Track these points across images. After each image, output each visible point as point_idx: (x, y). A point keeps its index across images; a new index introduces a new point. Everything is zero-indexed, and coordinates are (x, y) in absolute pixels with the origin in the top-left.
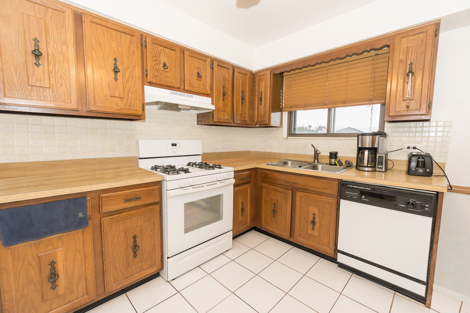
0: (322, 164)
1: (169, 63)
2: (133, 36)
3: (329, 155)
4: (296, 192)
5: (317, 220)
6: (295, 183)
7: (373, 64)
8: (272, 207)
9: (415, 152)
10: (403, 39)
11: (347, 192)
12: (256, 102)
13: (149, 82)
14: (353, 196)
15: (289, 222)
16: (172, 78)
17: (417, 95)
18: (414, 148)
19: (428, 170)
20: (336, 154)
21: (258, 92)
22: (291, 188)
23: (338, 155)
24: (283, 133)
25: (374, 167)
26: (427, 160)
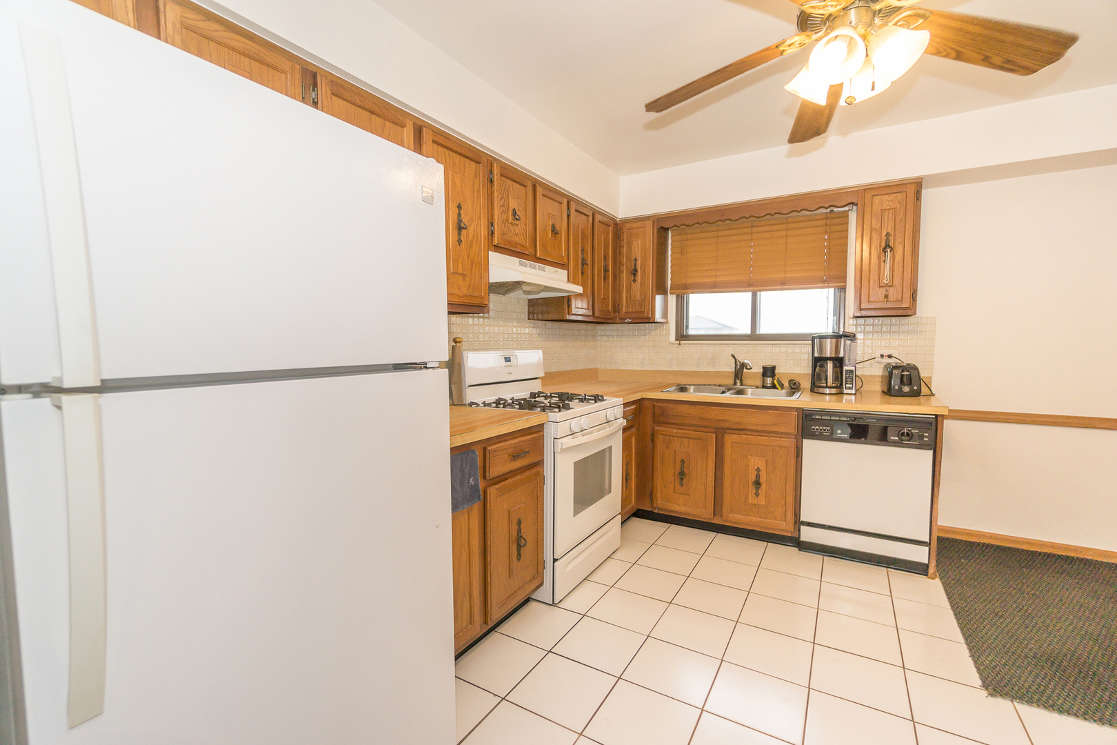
0: (751, 386)
1: (519, 210)
2: (479, 163)
3: (761, 371)
4: (723, 437)
5: (763, 479)
6: (723, 421)
7: (826, 225)
8: (677, 468)
9: (893, 361)
10: (876, 197)
11: (813, 427)
12: (625, 276)
13: (495, 246)
14: (823, 433)
15: (711, 490)
16: (522, 237)
17: (897, 281)
18: (890, 356)
19: (915, 388)
20: (774, 368)
21: (629, 258)
22: (713, 430)
23: (776, 371)
24: (669, 335)
25: (840, 387)
26: (913, 373)
